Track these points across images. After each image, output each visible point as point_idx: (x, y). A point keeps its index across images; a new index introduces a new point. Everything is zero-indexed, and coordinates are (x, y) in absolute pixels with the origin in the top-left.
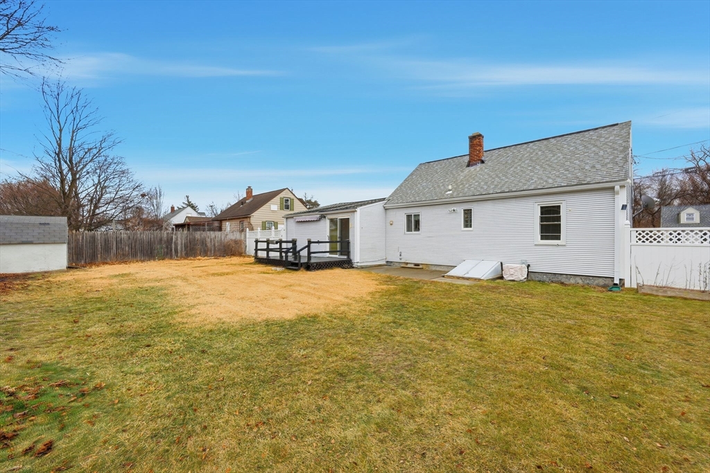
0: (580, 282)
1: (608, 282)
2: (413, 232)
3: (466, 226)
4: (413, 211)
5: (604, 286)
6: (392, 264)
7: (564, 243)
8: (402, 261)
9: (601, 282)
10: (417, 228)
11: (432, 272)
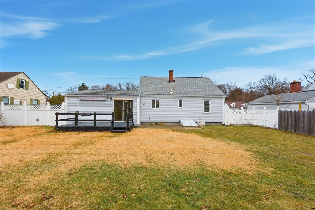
0: (214, 124)
1: (221, 124)
2: (156, 108)
3: (180, 106)
4: (156, 99)
5: (220, 125)
6: (144, 124)
7: (211, 113)
8: (150, 122)
9: (219, 124)
10: (158, 106)
11: (165, 125)
